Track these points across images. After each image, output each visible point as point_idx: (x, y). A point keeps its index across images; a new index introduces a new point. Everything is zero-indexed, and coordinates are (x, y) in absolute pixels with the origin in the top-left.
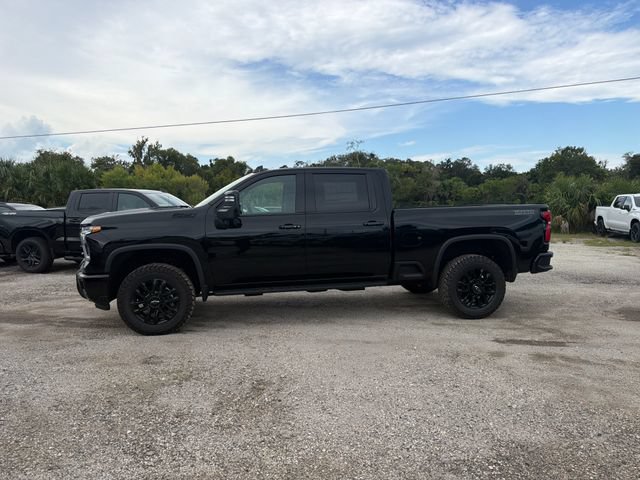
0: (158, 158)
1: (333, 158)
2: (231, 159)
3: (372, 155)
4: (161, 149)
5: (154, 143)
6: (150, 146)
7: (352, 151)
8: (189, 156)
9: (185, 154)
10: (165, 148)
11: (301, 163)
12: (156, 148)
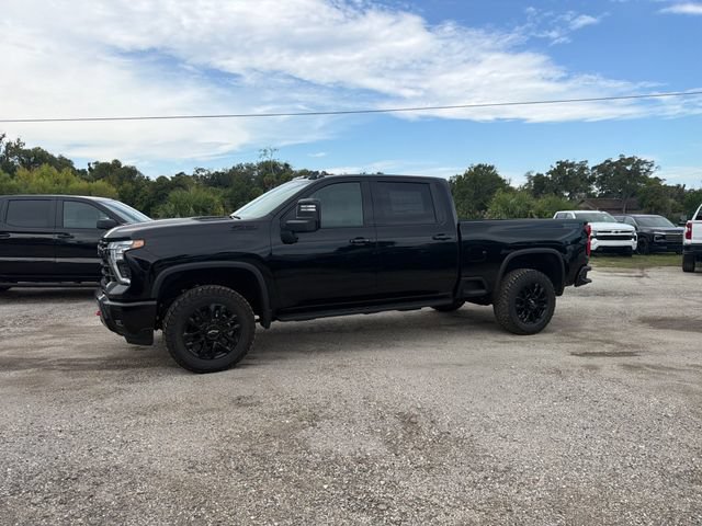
0: (20, 159)
1: (240, 166)
2: (117, 163)
3: (287, 165)
4: (24, 148)
5: (14, 141)
6: (8, 144)
7: (265, 159)
8: (61, 158)
9: (56, 156)
10: (29, 146)
11: (202, 170)
12: (17, 147)
